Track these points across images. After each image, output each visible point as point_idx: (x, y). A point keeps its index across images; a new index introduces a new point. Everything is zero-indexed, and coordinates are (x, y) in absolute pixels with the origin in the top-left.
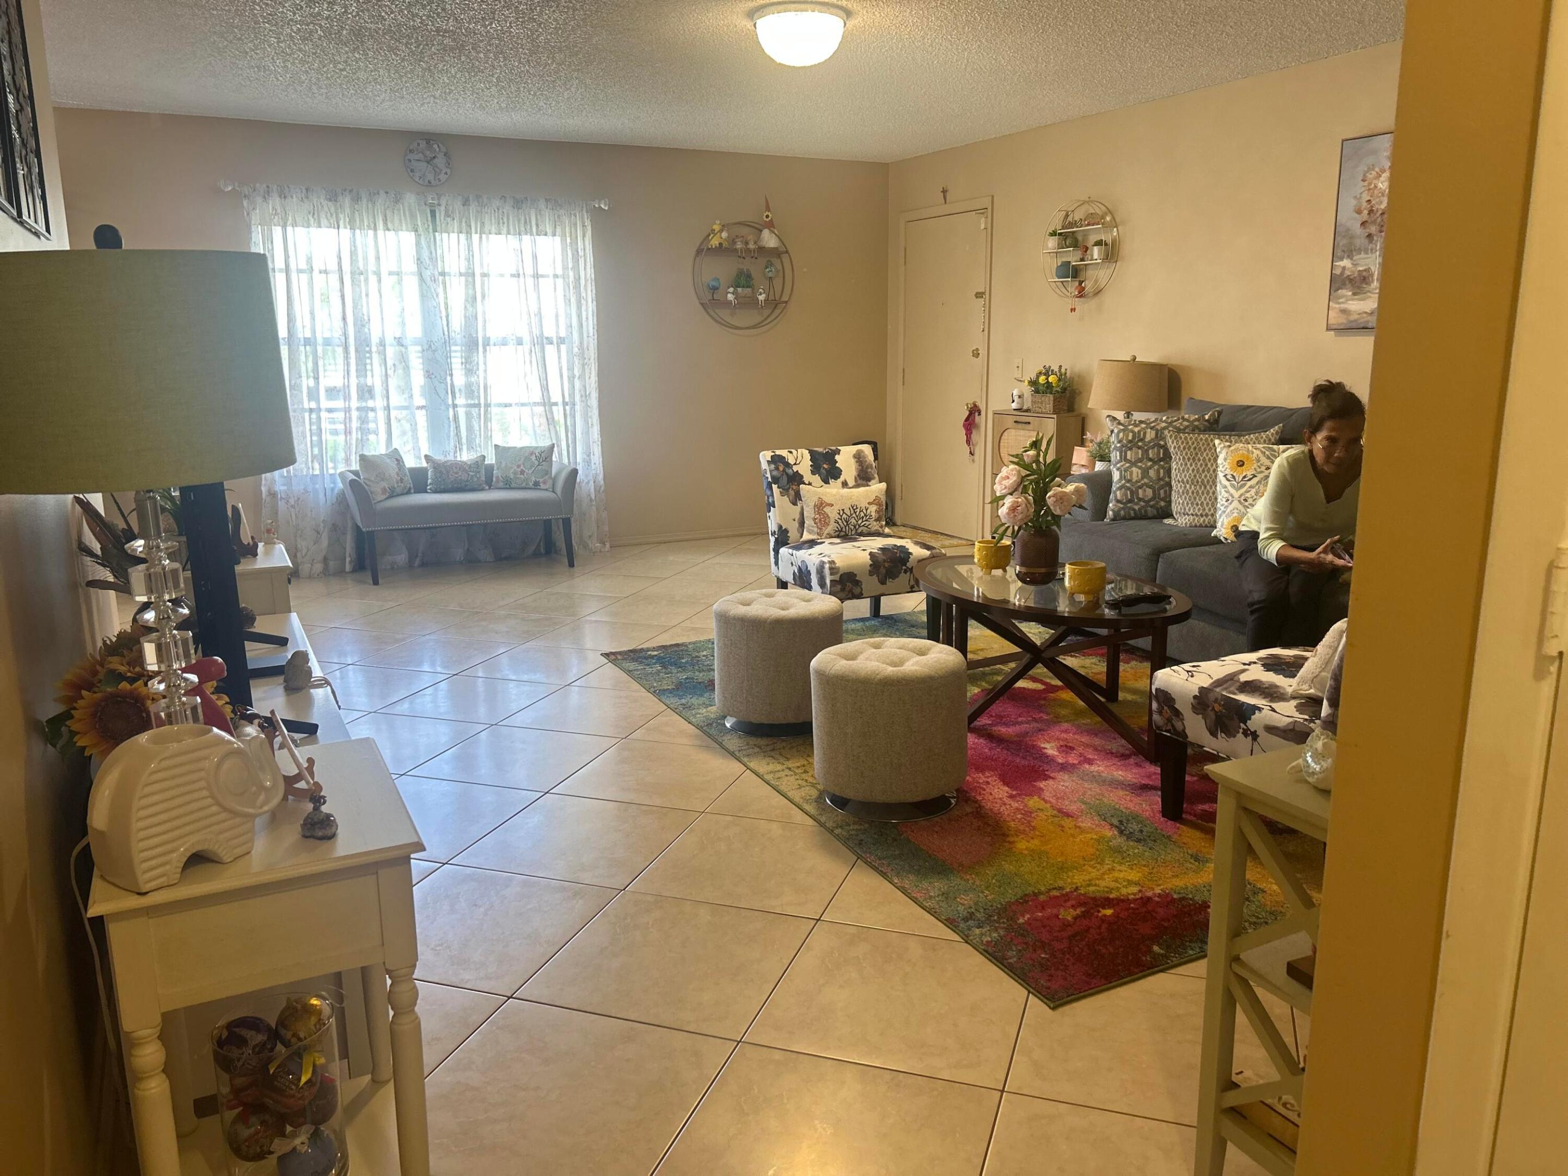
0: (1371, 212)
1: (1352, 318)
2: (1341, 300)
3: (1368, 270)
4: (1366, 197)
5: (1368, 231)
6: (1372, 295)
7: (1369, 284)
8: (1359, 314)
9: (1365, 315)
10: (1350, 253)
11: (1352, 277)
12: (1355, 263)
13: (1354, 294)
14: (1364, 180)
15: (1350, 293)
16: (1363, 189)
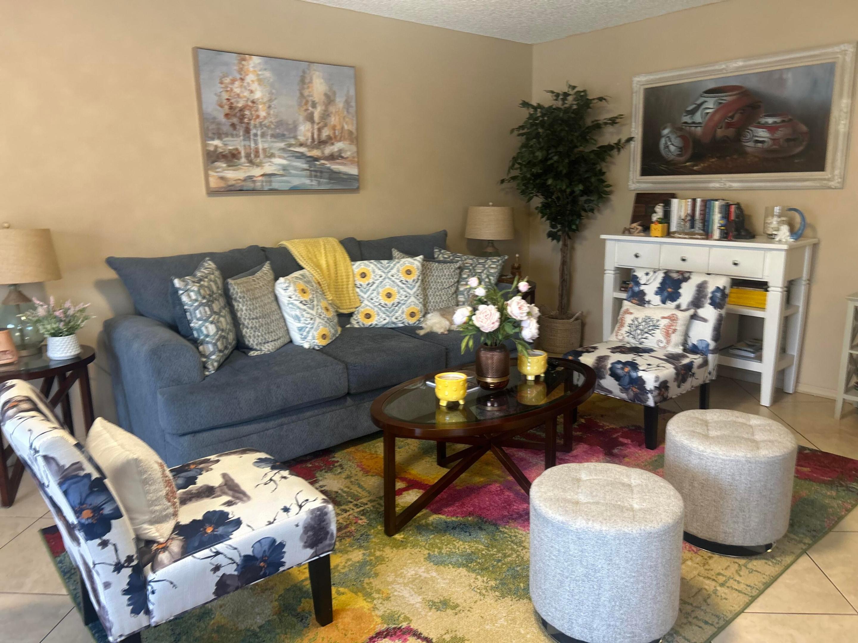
0: (231, 108)
1: (230, 183)
2: (218, 170)
3: (237, 149)
4: (225, 96)
5: (231, 121)
6: (242, 167)
7: (239, 159)
8: (235, 180)
9: (239, 181)
10: (219, 135)
11: (224, 153)
12: (225, 143)
13: (229, 166)
14: (221, 83)
15: (224, 165)
16: (222, 90)
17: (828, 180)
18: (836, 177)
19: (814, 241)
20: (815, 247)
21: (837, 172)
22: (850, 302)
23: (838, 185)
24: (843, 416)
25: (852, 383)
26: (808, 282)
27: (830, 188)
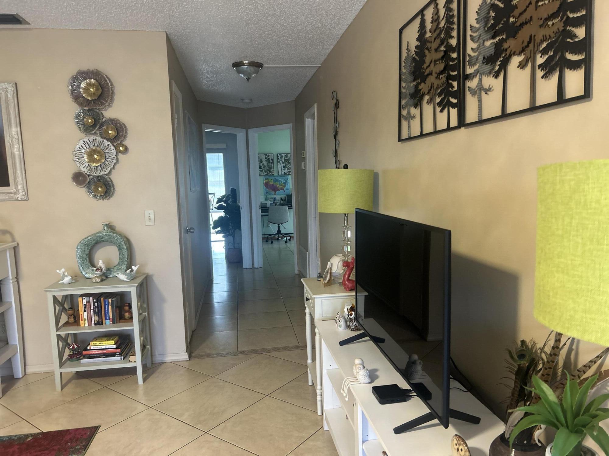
17: (15, 193)
18: (20, 191)
19: (14, 244)
20: (16, 249)
21: (20, 187)
22: (47, 293)
23: (23, 197)
24: (62, 388)
25: (65, 357)
26: (16, 279)
27: (17, 200)
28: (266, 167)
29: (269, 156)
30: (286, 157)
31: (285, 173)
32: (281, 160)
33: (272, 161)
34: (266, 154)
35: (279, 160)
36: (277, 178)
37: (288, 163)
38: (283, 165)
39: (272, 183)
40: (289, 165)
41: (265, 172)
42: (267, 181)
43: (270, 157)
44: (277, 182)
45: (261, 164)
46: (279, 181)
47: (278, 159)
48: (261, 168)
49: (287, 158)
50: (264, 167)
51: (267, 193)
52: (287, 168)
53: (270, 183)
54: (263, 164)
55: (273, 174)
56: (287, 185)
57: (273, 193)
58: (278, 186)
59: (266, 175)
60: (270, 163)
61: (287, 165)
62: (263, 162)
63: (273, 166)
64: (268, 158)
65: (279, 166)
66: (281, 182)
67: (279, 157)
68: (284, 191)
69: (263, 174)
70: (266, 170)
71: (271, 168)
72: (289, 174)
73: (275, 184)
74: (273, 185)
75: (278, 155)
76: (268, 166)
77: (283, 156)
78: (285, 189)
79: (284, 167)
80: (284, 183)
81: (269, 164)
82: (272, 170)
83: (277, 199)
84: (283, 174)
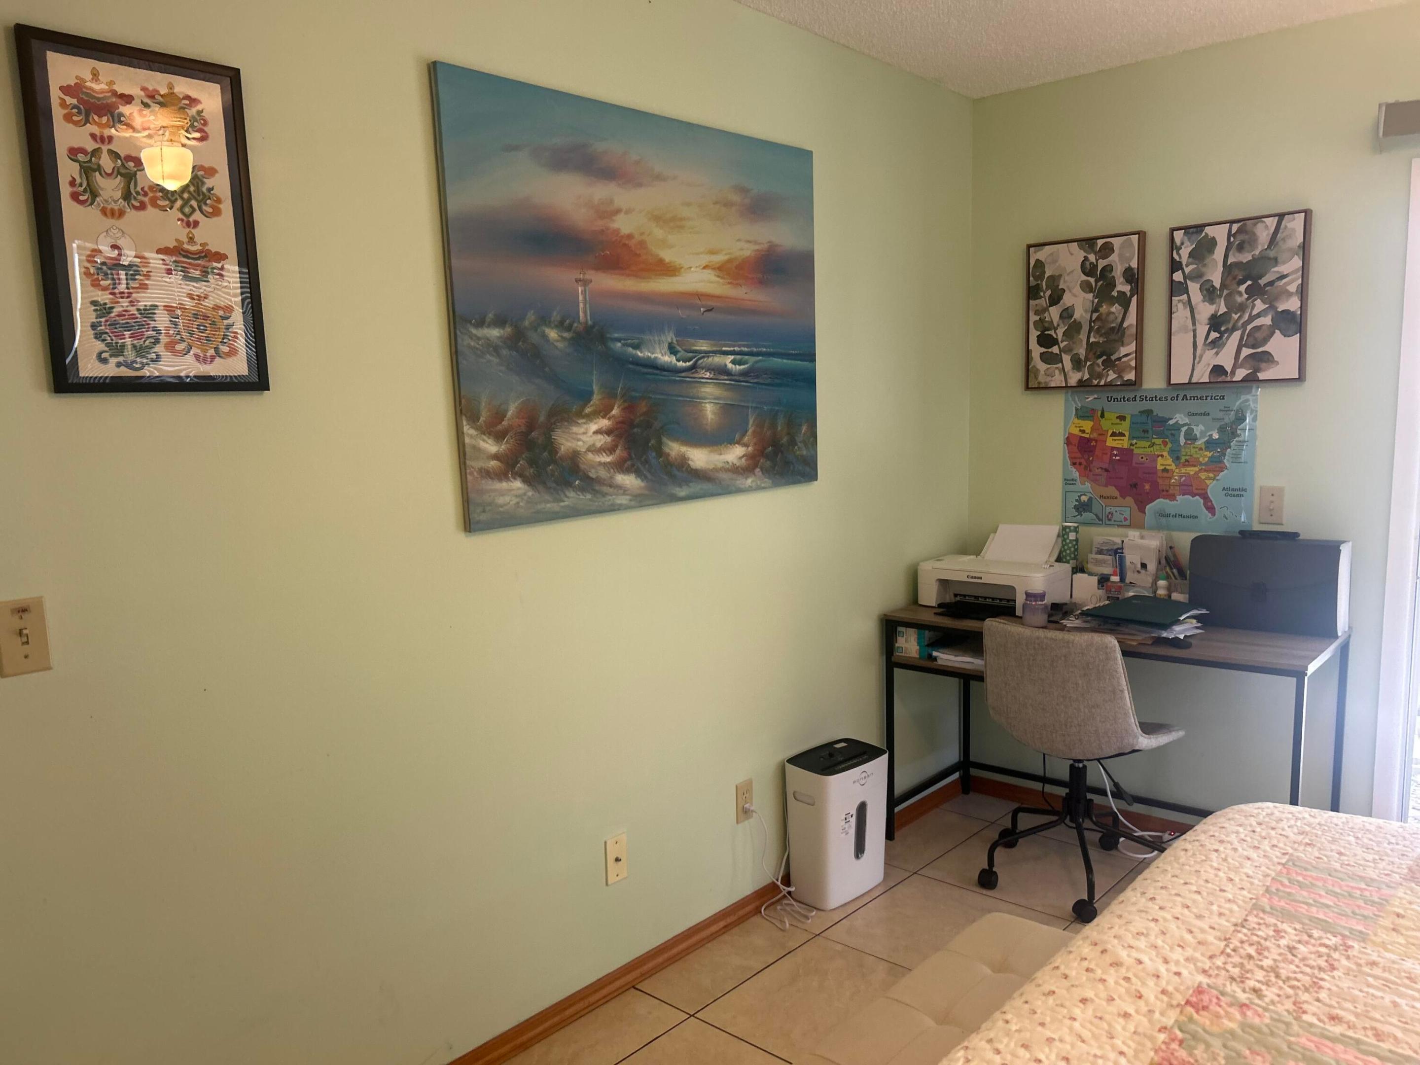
28: (1083, 336)
29: (1108, 249)
30: (1240, 248)
31: (1218, 370)
32: (1196, 276)
33: (1126, 288)
34: (1088, 243)
35: (1178, 276)
36: (1159, 409)
37: (1255, 291)
38: (1205, 311)
39: (1124, 443)
40: (1259, 306)
41: (1077, 364)
42: (1087, 425)
43: (1114, 258)
44: (1160, 435)
45: (1054, 313)
46: (1177, 427)
47: (1175, 266)
48: (1054, 342)
49: (1246, 257)
50: (1074, 329)
51: (1082, 507)
52: (1237, 335)
53: (1110, 442)
54: (1067, 314)
55: (1131, 376)
56: (1236, 458)
57: (1125, 508)
58: (1165, 462)
59: (1081, 384)
60: (1112, 301)
61: (1242, 308)
62: (1067, 300)
63: (1131, 319)
64: (1102, 264)
65: (1181, 314)
66: (1191, 438)
67: (1184, 254)
68: (1211, 509)
69: (1057, 380)
70: (1082, 352)
71: (1116, 334)
72: (1251, 380)
73: (1141, 448)
74: (1126, 454)
75: (1179, 236)
76: (1099, 323)
77: (1211, 243)
78: (1214, 489)
79: (1215, 323)
80: (1210, 444)
81: (1104, 309)
82: (1123, 351)
83: (1132, 558)
84: (1203, 375)
